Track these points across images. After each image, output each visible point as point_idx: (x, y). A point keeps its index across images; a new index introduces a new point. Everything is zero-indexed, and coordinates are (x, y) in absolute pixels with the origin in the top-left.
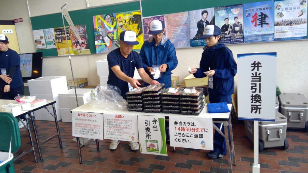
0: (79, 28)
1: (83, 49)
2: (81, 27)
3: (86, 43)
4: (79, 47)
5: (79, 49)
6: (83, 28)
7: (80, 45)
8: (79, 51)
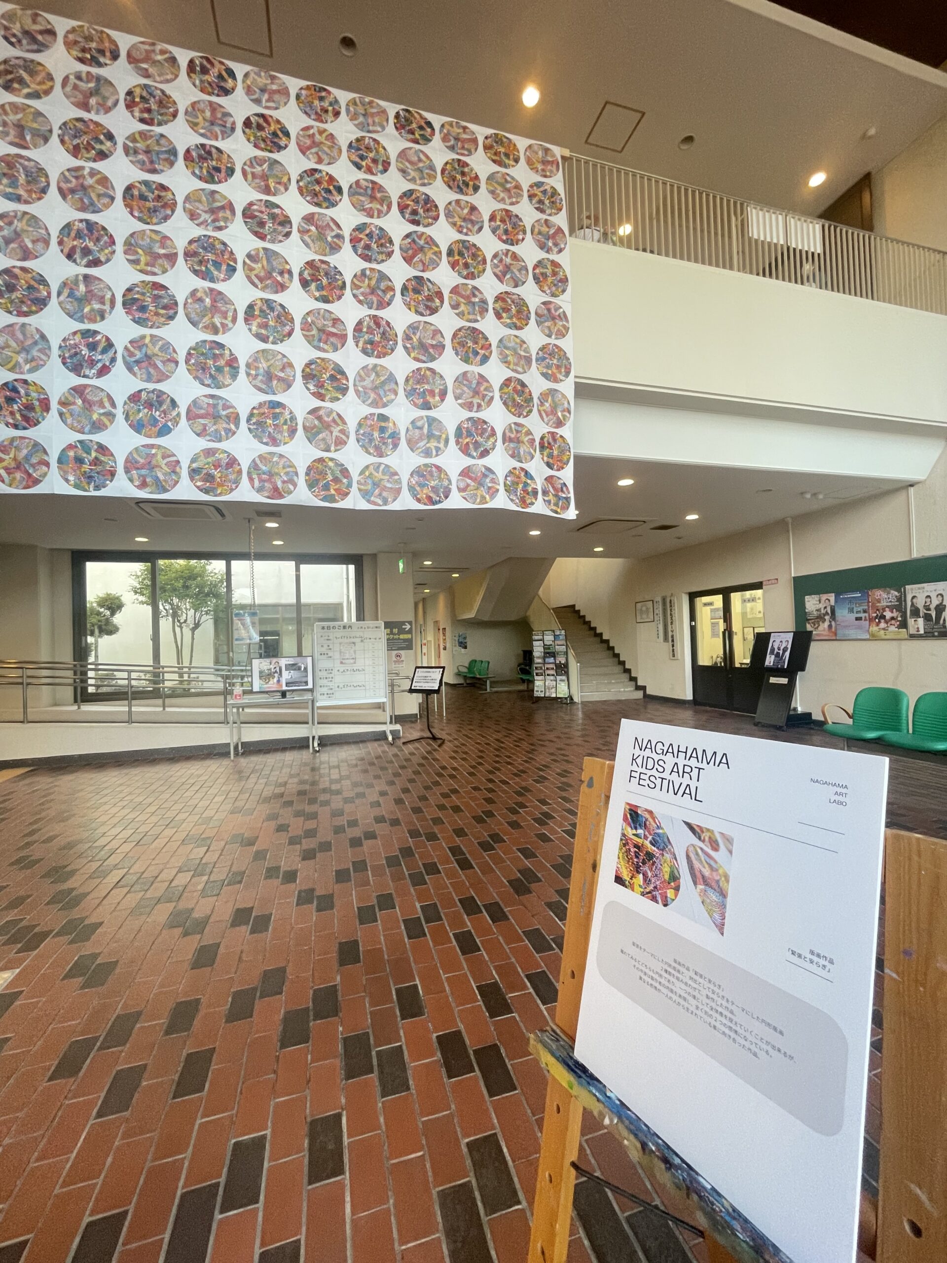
0: (888, 593)
1: (893, 629)
2: (892, 592)
3: (900, 619)
4: (883, 625)
5: (884, 629)
6: (896, 593)
7: (887, 622)
8: (882, 632)
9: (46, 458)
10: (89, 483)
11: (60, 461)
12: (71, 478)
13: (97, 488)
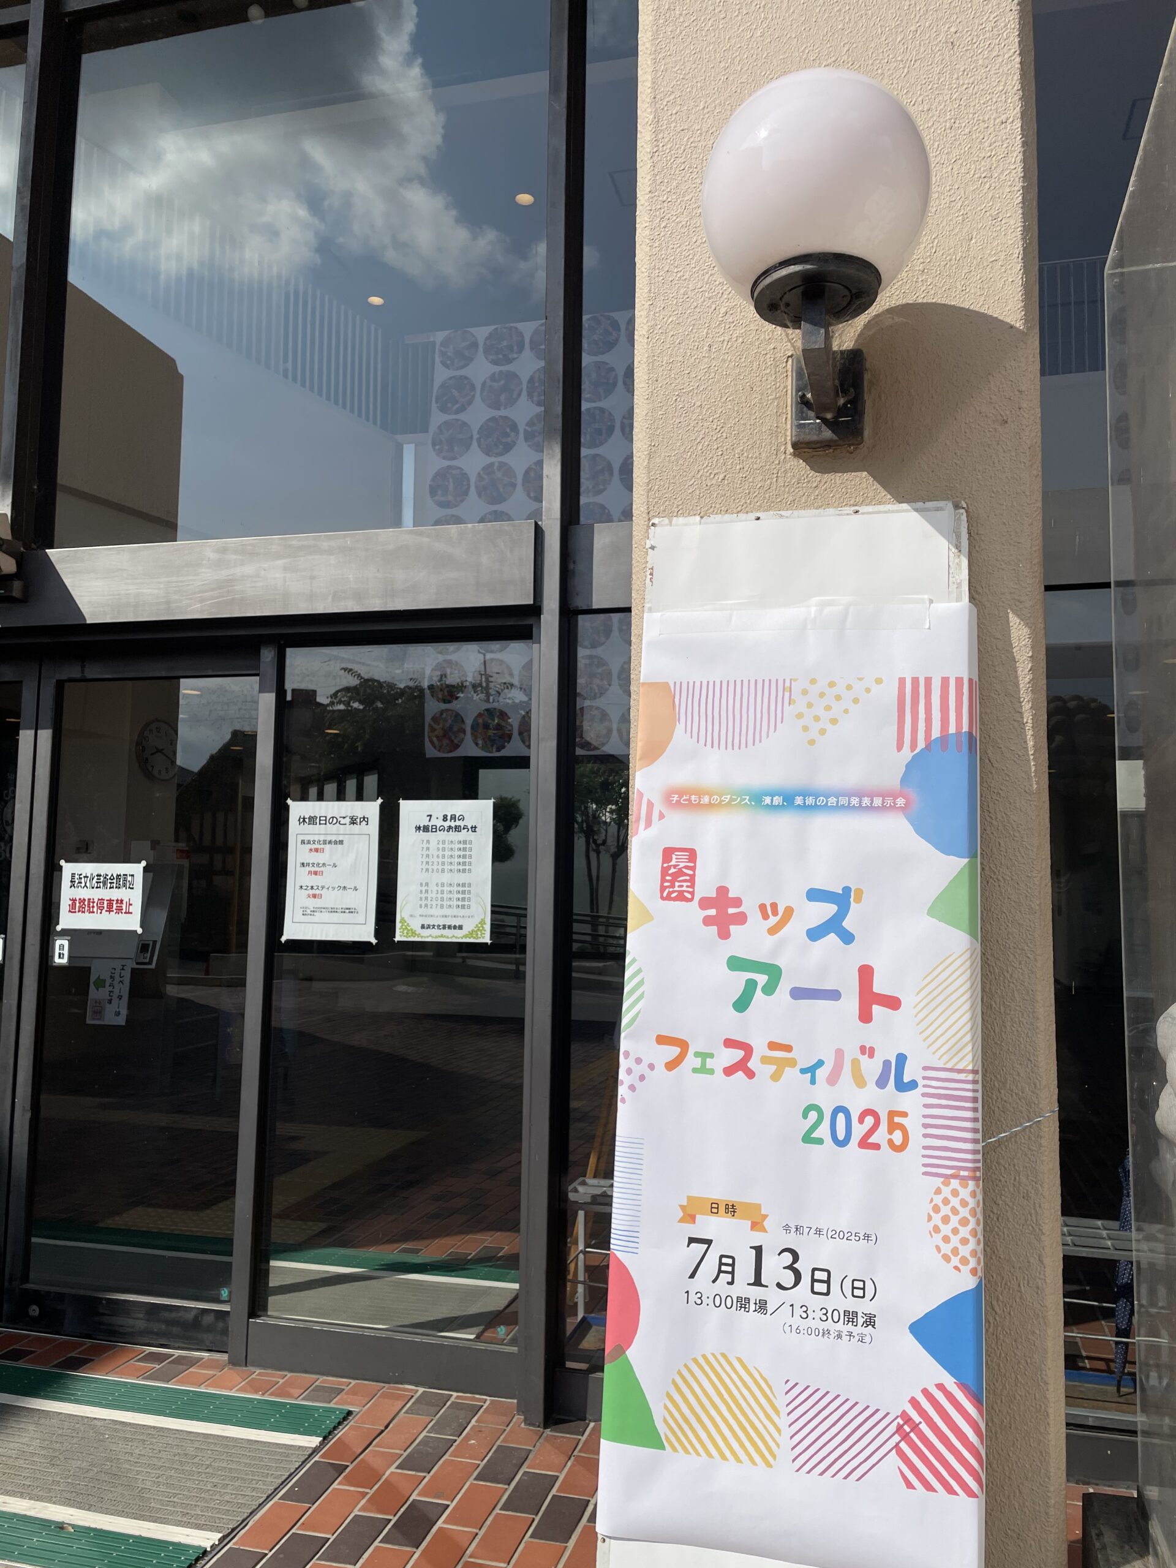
9: (463, 726)
10: (492, 746)
11: (472, 727)
12: (480, 742)
13: (498, 750)
